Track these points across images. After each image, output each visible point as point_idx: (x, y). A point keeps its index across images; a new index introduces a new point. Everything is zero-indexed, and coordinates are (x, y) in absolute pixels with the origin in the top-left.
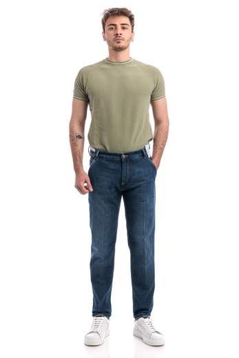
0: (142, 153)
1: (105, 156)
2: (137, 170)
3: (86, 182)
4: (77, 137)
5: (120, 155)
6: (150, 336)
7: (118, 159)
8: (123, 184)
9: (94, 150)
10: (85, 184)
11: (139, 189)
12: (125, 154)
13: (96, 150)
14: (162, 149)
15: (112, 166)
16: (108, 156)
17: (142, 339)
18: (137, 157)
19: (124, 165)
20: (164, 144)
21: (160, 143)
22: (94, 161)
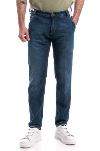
0: (66, 13)
1: (40, 14)
2: (62, 24)
3: (25, 34)
4: (21, 2)
5: (50, 14)
6: (66, 138)
7: (49, 16)
8: (51, 33)
9: (33, 10)
10: (25, 35)
11: (62, 38)
12: (54, 13)
13: (35, 10)
14: (80, 10)
15: (45, 21)
16: (42, 14)
17: (60, 140)
18: (62, 15)
19: (53, 20)
20: (82, 7)
21: (79, 6)
22: (33, 17)
